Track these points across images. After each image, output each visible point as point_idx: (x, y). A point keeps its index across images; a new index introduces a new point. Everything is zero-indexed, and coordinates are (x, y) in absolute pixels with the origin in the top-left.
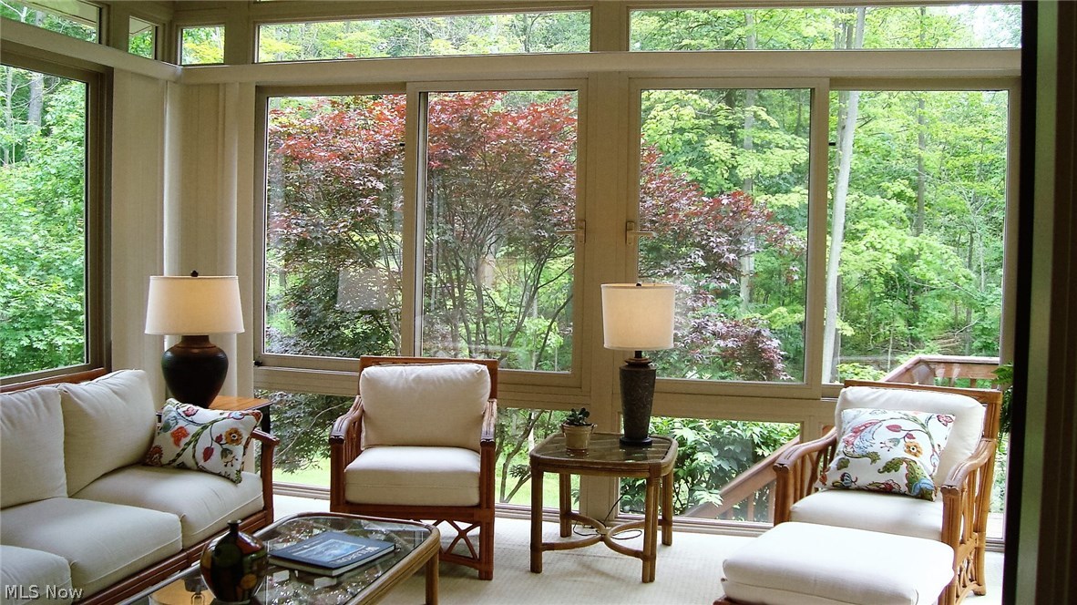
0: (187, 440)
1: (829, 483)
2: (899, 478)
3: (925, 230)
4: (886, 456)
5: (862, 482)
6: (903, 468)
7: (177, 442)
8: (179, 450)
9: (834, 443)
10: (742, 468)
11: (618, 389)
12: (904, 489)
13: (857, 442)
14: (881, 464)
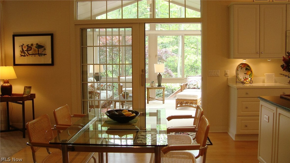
0: (103, 86)
1: (187, 88)
2: (196, 87)
3: (199, 55)
4: (194, 84)
5: (191, 88)
6: (196, 85)
7: (102, 86)
8: (102, 88)
9: (187, 84)
10: (171, 94)
11: (157, 79)
12: (196, 88)
13: (190, 83)
14: (193, 85)
